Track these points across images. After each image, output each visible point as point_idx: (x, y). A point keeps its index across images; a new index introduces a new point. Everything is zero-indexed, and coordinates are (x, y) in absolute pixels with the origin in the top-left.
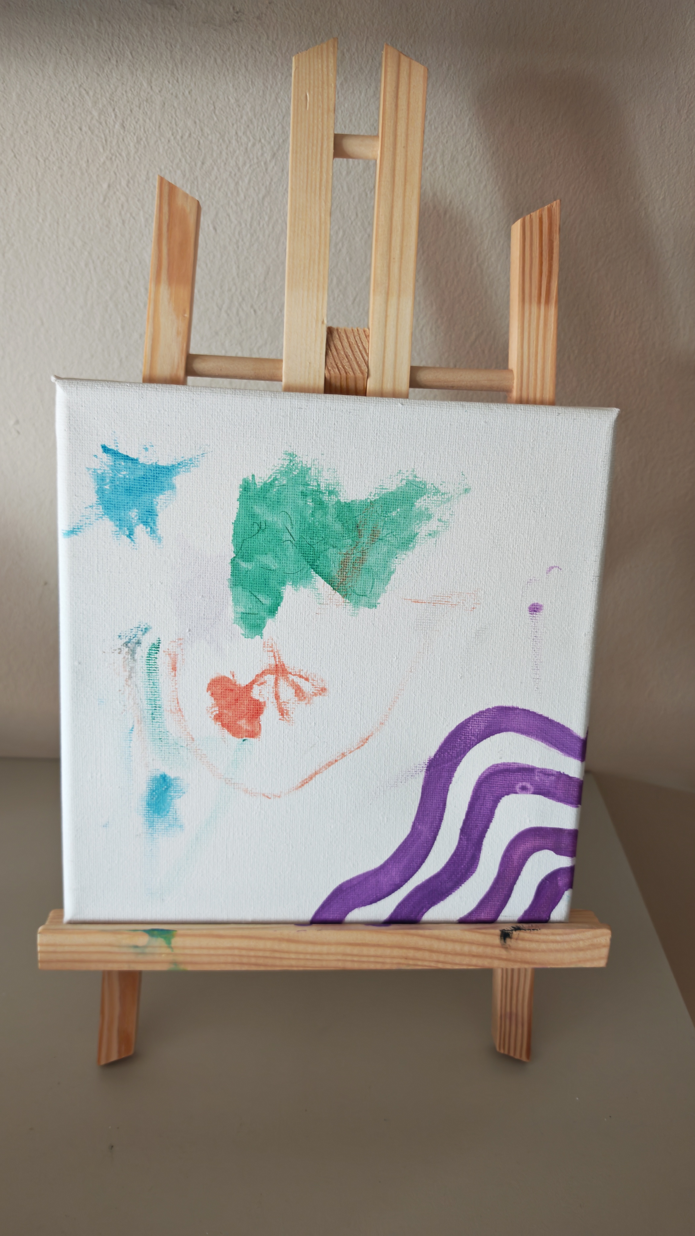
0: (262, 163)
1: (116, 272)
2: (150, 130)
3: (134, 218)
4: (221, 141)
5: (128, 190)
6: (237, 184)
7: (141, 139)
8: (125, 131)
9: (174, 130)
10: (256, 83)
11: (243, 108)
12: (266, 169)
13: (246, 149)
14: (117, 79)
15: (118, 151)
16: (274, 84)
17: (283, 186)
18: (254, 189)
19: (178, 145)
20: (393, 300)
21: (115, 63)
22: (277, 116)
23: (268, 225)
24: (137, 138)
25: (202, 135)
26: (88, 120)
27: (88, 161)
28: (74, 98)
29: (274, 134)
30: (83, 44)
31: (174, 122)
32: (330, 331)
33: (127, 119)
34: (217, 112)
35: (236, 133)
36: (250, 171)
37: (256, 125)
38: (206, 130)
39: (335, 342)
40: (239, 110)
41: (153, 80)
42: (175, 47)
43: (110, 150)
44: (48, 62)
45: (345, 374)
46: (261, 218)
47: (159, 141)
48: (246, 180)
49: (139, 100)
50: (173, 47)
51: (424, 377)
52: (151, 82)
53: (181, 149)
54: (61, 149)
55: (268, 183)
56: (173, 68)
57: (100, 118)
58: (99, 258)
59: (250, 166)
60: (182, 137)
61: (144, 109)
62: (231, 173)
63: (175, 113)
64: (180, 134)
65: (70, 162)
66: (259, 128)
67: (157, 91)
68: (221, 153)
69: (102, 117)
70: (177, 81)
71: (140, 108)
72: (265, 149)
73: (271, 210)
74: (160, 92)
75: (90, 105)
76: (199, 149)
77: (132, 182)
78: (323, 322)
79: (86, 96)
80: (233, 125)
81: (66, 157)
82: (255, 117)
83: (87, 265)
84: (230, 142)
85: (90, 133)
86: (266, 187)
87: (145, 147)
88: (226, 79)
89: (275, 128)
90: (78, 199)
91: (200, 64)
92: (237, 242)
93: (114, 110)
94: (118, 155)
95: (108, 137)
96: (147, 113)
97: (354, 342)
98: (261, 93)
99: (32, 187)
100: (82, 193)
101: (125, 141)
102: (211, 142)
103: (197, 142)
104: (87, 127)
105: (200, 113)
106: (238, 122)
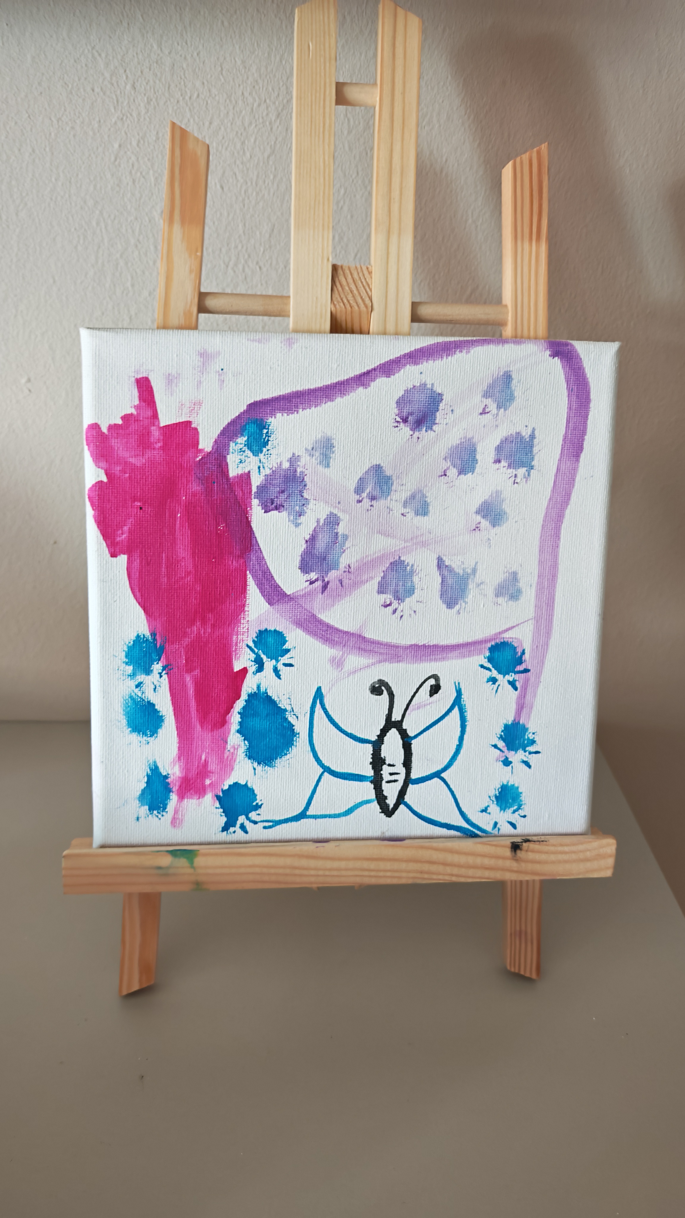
0: (268, 123)
1: (127, 230)
2: (160, 91)
3: (144, 177)
4: (228, 101)
5: (138, 149)
6: (243, 143)
7: (151, 100)
8: (135, 91)
9: (183, 91)
10: (261, 45)
11: (249, 69)
12: (271, 129)
13: (252, 109)
14: (129, 41)
15: (129, 112)
16: (279, 46)
17: (287, 145)
18: (260, 148)
19: (187, 105)
20: (394, 241)
21: (126, 25)
22: (282, 77)
23: (273, 183)
24: (148, 98)
25: (210, 95)
26: (101, 80)
27: (100, 121)
28: (87, 60)
29: (278, 95)
30: (96, 8)
31: (182, 83)
33: (138, 81)
34: (224, 73)
35: (243, 94)
36: (256, 131)
37: (261, 86)
38: (214, 91)
40: (245, 72)
42: (184, 10)
43: (121, 111)
44: (62, 24)
46: (266, 176)
48: (252, 140)
49: (149, 61)
51: (422, 311)
52: (161, 43)
53: (190, 109)
54: (74, 110)
55: (273, 143)
56: (182, 31)
57: (111, 79)
58: (109, 216)
59: (256, 126)
60: (190, 98)
61: (154, 70)
62: (237, 132)
63: (184, 74)
64: (189, 95)
65: (83, 123)
66: (264, 89)
67: (167, 53)
68: (228, 113)
69: (114, 78)
70: (187, 44)
71: (150, 70)
72: (270, 109)
73: (275, 169)
74: (170, 53)
75: (102, 66)
76: (207, 109)
77: (142, 142)
78: (328, 260)
79: (98, 58)
80: (239, 85)
81: (79, 117)
82: (260, 78)
83: (98, 224)
84: (236, 102)
85: (101, 94)
86: (271, 146)
87: (155, 108)
88: (232, 41)
89: (280, 89)
90: (90, 158)
91: (208, 27)
92: (243, 200)
93: (125, 71)
94: (129, 115)
95: (119, 98)
96: (156, 74)
97: (358, 279)
98: (266, 55)
99: (46, 146)
100: (94, 153)
101: (136, 101)
102: (218, 102)
103: (205, 103)
104: (99, 89)
105: (208, 74)
106: (245, 84)
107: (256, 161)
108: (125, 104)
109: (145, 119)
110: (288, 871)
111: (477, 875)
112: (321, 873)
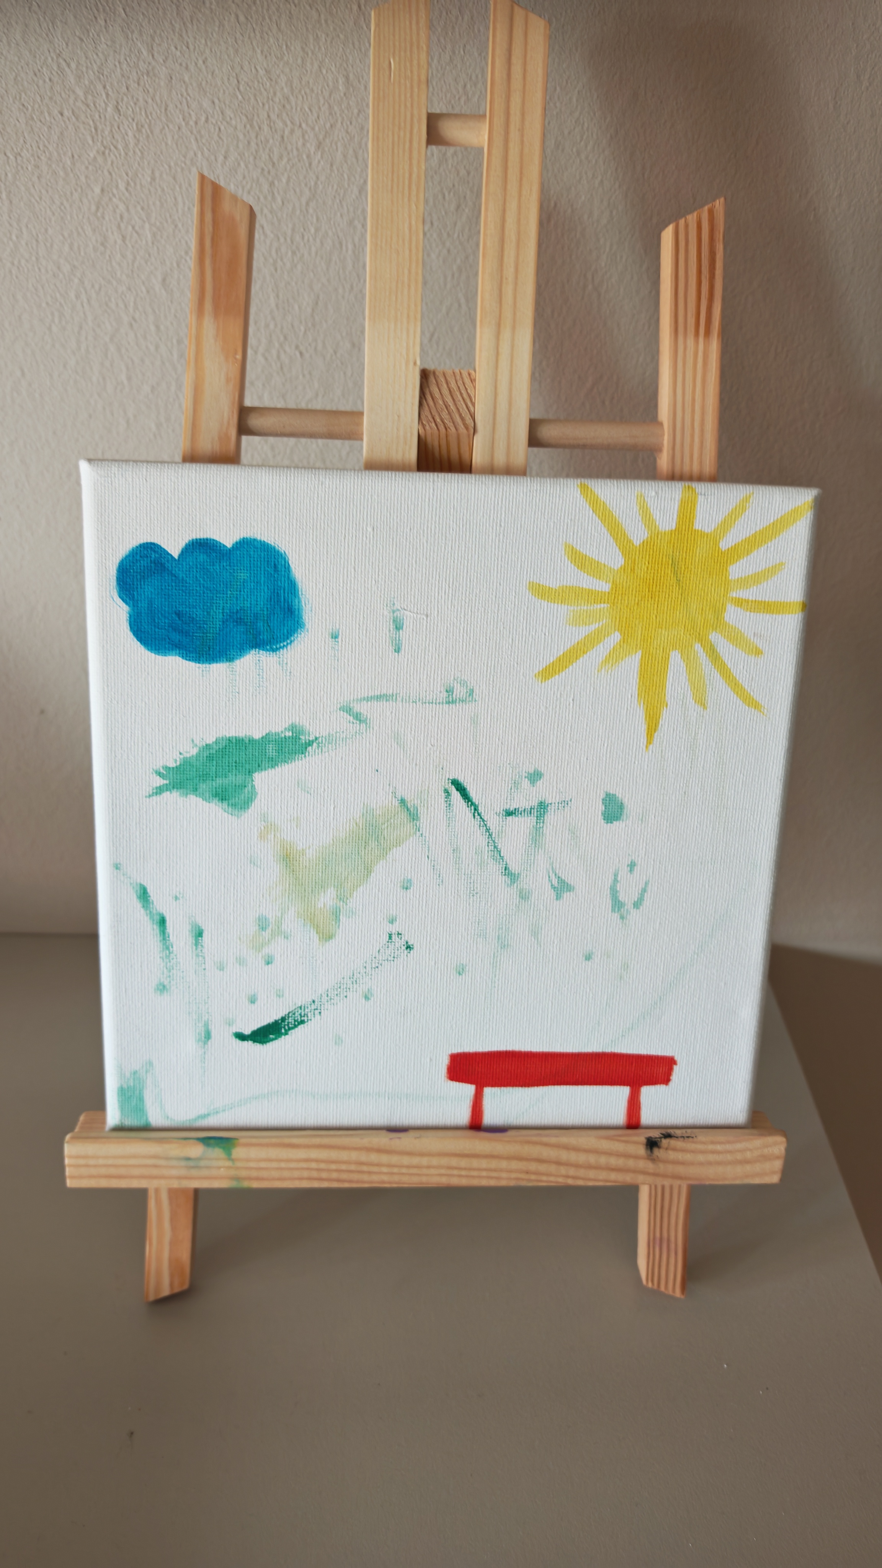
0: (305, 157)
1: (117, 305)
2: (154, 113)
3: (137, 232)
4: (248, 126)
5: (127, 194)
6: (272, 184)
7: (142, 126)
8: (120, 115)
9: (186, 114)
10: (292, 48)
11: (276, 82)
12: (310, 164)
13: (282, 137)
16: (317, 49)
18: (295, 192)
19: (192, 133)
20: (506, 334)
21: (102, 23)
24: (137, 124)
25: (223, 119)
26: (71, 101)
27: (73, 156)
28: (51, 72)
29: (318, 117)
31: (185, 102)
32: (425, 375)
33: (122, 100)
34: (241, 88)
35: (269, 116)
36: (288, 168)
37: (293, 104)
38: (229, 113)
39: (431, 389)
40: (271, 85)
41: (155, 46)
43: (102, 142)
44: (14, 23)
45: (444, 430)
46: (304, 230)
47: (167, 129)
48: (284, 180)
49: (137, 72)
51: (547, 432)
52: (152, 47)
53: (196, 139)
54: (37, 142)
55: (313, 184)
56: (180, 29)
57: (86, 98)
58: (93, 286)
59: (289, 160)
60: (196, 123)
61: (145, 85)
62: (263, 169)
63: (186, 90)
64: (194, 118)
65: (50, 159)
66: (299, 109)
67: (161, 60)
68: (249, 143)
69: (90, 97)
70: (188, 46)
71: (139, 84)
72: (307, 137)
73: (318, 219)
74: (165, 61)
75: (73, 81)
76: (220, 138)
77: (132, 184)
78: (415, 363)
79: (66, 69)
80: (263, 105)
81: (44, 152)
82: (293, 95)
83: (77, 297)
84: (260, 128)
85: (74, 119)
87: (148, 136)
88: (252, 43)
89: (320, 108)
90: (62, 207)
91: (217, 23)
92: (275, 262)
93: (104, 87)
94: (112, 147)
95: (98, 124)
96: (148, 91)
97: (455, 389)
98: (299, 61)
100: (67, 200)
101: (121, 128)
102: (236, 129)
103: (217, 129)
104: (70, 112)
105: (219, 90)
106: (271, 102)
107: (290, 209)
108: (107, 132)
109: (134, 152)
110: (353, 1167)
111: (601, 1178)
112: (395, 1170)
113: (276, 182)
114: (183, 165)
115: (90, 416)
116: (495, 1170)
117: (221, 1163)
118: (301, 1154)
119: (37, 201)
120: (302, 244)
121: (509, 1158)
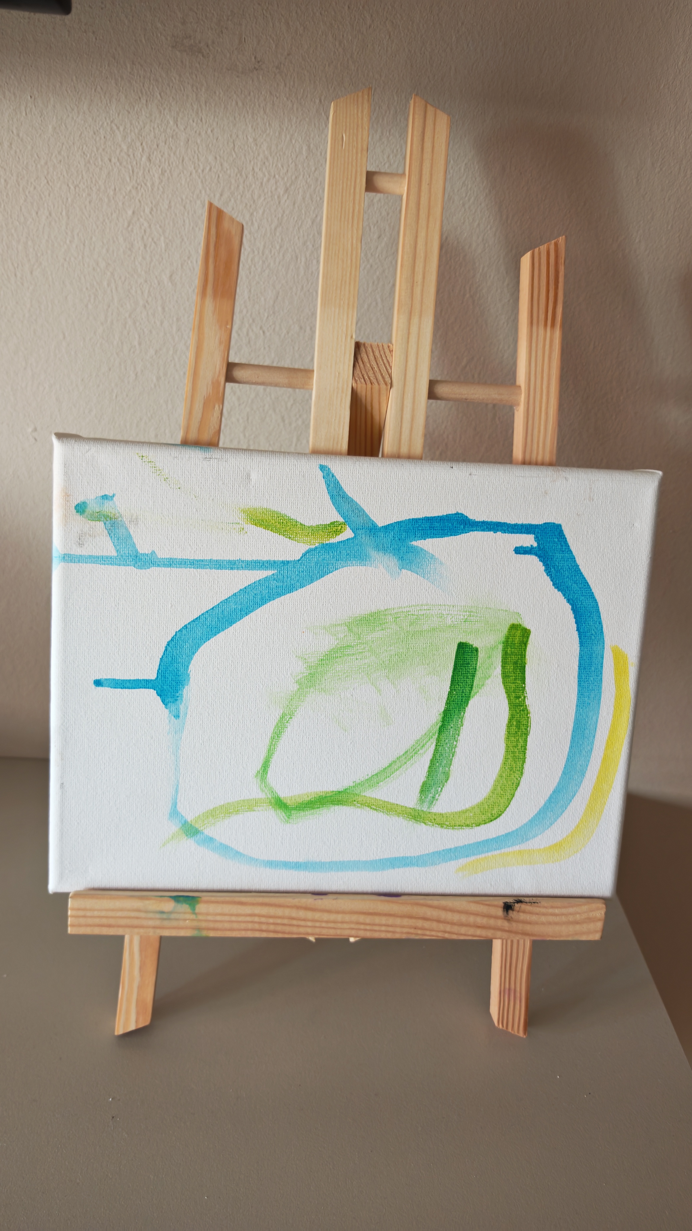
0: (276, 197)
1: (136, 292)
2: (174, 163)
3: (155, 243)
4: (239, 175)
5: (150, 216)
6: (252, 214)
7: (165, 171)
8: (151, 163)
9: (196, 165)
10: (273, 125)
11: (260, 147)
12: (279, 203)
13: (262, 183)
15: (143, 182)
16: (290, 127)
17: (294, 218)
18: (267, 220)
19: (199, 177)
20: (416, 318)
21: (144, 102)
22: (291, 156)
23: (279, 253)
24: (162, 170)
25: (222, 169)
26: (118, 152)
27: (115, 189)
28: (106, 133)
29: (287, 171)
30: (116, 84)
31: (196, 157)
32: (358, 345)
33: (153, 153)
34: (236, 149)
35: (253, 169)
37: (271, 162)
38: (226, 165)
39: (362, 355)
40: (256, 149)
41: (179, 120)
42: (201, 90)
43: (136, 181)
44: (83, 99)
46: (272, 247)
47: (182, 173)
48: (261, 212)
49: (165, 136)
50: (199, 90)
52: (177, 121)
53: (202, 182)
54: (91, 178)
55: (280, 216)
56: (198, 109)
57: (128, 150)
58: (120, 278)
59: (265, 199)
60: (203, 171)
61: (170, 144)
62: (246, 204)
63: (198, 149)
64: (201, 167)
65: (99, 190)
66: (274, 165)
67: (183, 129)
68: (238, 186)
69: (131, 150)
70: (201, 120)
71: (165, 143)
72: (278, 184)
73: (282, 240)
74: (184, 129)
75: (120, 139)
76: (219, 182)
77: (154, 209)
78: (351, 338)
79: (117, 131)
80: (250, 161)
81: (95, 185)
82: (271, 156)
83: (109, 285)
84: (247, 177)
85: (118, 164)
87: (168, 179)
88: (245, 120)
89: (289, 166)
90: (104, 224)
91: (223, 106)
93: (142, 144)
94: (143, 185)
95: (135, 168)
96: (172, 148)
98: (277, 134)
99: (62, 211)
100: (108, 219)
101: (151, 172)
102: (230, 176)
103: (217, 176)
104: (117, 160)
105: (220, 150)
106: (255, 160)
107: (264, 232)
108: (140, 174)
109: (158, 188)
110: (286, 921)
111: (470, 933)
112: (317, 924)
113: (255, 213)
114: (192, 199)
115: (110, 370)
116: (391, 926)
117: (187, 916)
118: (248, 910)
119: (87, 218)
120: (270, 256)
121: (402, 916)
